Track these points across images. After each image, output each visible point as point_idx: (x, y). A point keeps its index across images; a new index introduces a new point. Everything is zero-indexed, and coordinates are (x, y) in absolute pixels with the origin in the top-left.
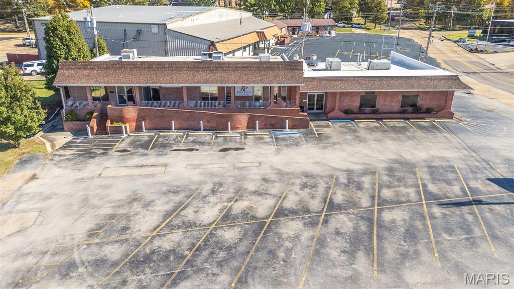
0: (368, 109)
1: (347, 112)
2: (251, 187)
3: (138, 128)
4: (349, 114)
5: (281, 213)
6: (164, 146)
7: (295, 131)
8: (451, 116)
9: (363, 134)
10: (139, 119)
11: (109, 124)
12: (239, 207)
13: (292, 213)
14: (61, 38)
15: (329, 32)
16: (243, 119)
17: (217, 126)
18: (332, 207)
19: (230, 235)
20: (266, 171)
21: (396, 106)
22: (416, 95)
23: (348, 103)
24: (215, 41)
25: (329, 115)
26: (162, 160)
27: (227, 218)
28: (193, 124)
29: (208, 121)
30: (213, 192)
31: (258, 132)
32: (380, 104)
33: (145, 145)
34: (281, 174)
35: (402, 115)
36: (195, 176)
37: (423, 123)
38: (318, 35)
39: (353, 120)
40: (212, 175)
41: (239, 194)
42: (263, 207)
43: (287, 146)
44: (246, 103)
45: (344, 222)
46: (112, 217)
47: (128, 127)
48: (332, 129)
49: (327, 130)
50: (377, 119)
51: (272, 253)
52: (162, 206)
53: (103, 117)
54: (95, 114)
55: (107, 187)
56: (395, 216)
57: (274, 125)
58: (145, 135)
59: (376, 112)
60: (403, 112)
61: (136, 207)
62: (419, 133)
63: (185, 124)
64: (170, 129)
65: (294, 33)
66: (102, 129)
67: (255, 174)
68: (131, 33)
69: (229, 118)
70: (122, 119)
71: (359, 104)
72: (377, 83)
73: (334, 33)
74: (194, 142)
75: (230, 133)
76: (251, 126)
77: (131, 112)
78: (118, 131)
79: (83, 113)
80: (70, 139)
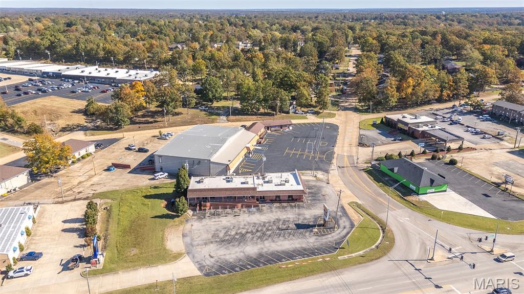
0: (278, 200)
1: (271, 200)
2: (241, 227)
3: (210, 208)
5: (247, 232)
6: (219, 215)
7: (255, 208)
8: (302, 201)
9: (273, 209)
10: (211, 206)
11: (202, 208)
12: (239, 231)
13: (249, 232)
14: (183, 178)
15: (289, 128)
16: (240, 205)
17: (232, 207)
18: (257, 231)
19: (237, 237)
20: (245, 222)
21: (287, 198)
23: (271, 198)
24: (228, 163)
25: (267, 202)
26: (220, 220)
27: (237, 234)
28: (225, 207)
29: (230, 206)
30: (233, 228)
31: (244, 209)
33: (214, 214)
34: (248, 223)
36: (228, 224)
37: (293, 204)
38: (282, 130)
39: (272, 203)
40: (232, 224)
41: (239, 228)
42: (244, 231)
43: (252, 214)
44: (240, 199)
45: (258, 234)
46: (214, 234)
47: (207, 208)
48: (265, 207)
49: (264, 208)
50: (280, 203)
51: (245, 240)
52: (223, 232)
53: (200, 206)
55: (210, 227)
56: (269, 233)
57: (249, 207)
58: (212, 211)
59: (280, 200)
60: (289, 200)
61: (218, 232)
62: (289, 208)
63: (223, 207)
64: (219, 208)
65: (268, 130)
66: (200, 209)
67: (242, 223)
68: (196, 162)
69: (236, 205)
70: (206, 206)
71: (275, 199)
72: (280, 192)
73: (291, 128)
74: (226, 213)
75: (236, 210)
76: (242, 207)
77: (208, 204)
78: (205, 210)
79: (193, 204)
80: (192, 212)
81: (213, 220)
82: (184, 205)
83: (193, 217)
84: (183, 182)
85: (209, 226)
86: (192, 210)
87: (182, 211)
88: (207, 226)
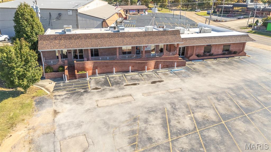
0: (208, 54)
1: (198, 56)
2: (192, 103)
3: (94, 74)
4: (200, 57)
5: (224, 117)
6: (117, 83)
8: (245, 54)
10: (95, 68)
11: (76, 73)
12: (198, 116)
13: (230, 116)
14: (27, 20)
16: (152, 63)
17: (140, 69)
18: (245, 110)
19: (213, 135)
20: (189, 93)
21: (220, 51)
22: (229, 45)
24: (105, 19)
25: (190, 58)
27: (200, 124)
28: (125, 69)
29: (133, 66)
30: (174, 109)
32: (213, 51)
34: (198, 94)
35: (224, 56)
36: (154, 100)
39: (203, 59)
40: (163, 98)
41: (190, 109)
42: (211, 115)
43: (184, 77)
45: (261, 118)
46: (133, 132)
47: (89, 73)
49: (195, 66)
50: (214, 59)
52: (155, 121)
53: (72, 69)
54: (66, 67)
57: (168, 66)
58: (101, 78)
59: (212, 55)
60: (224, 54)
61: (141, 124)
63: (120, 69)
64: (112, 72)
66: (72, 76)
68: (54, 16)
69: (146, 64)
70: (84, 69)
71: (203, 51)
72: (213, 40)
74: (132, 79)
75: (146, 72)
76: (156, 67)
77: (89, 64)
78: (83, 77)
79: (56, 67)
80: (54, 84)
81: (110, 94)
82: (27, 62)
83: (57, 93)
84: (28, 29)
85: (107, 109)
86: (54, 79)
87: (22, 77)
88: (99, 110)
